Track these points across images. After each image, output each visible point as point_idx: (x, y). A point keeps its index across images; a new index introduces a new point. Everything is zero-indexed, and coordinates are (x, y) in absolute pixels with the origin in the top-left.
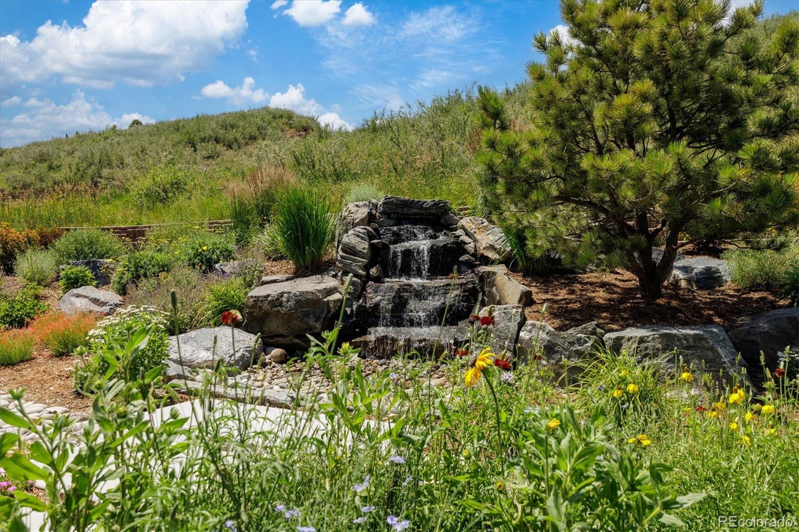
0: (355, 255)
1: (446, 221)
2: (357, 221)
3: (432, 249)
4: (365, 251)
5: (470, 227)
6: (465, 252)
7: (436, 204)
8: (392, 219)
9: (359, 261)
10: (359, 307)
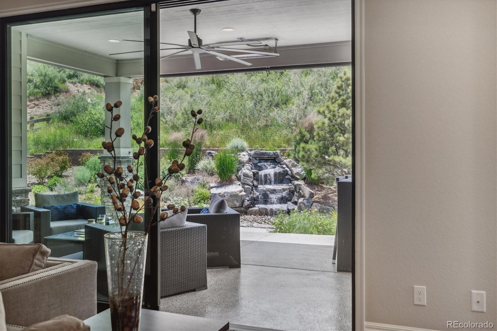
0: (248, 177)
1: (278, 160)
2: (245, 162)
3: (275, 174)
4: (252, 176)
5: (289, 164)
6: (287, 174)
7: (274, 154)
8: (257, 160)
9: (250, 180)
10: (251, 197)
